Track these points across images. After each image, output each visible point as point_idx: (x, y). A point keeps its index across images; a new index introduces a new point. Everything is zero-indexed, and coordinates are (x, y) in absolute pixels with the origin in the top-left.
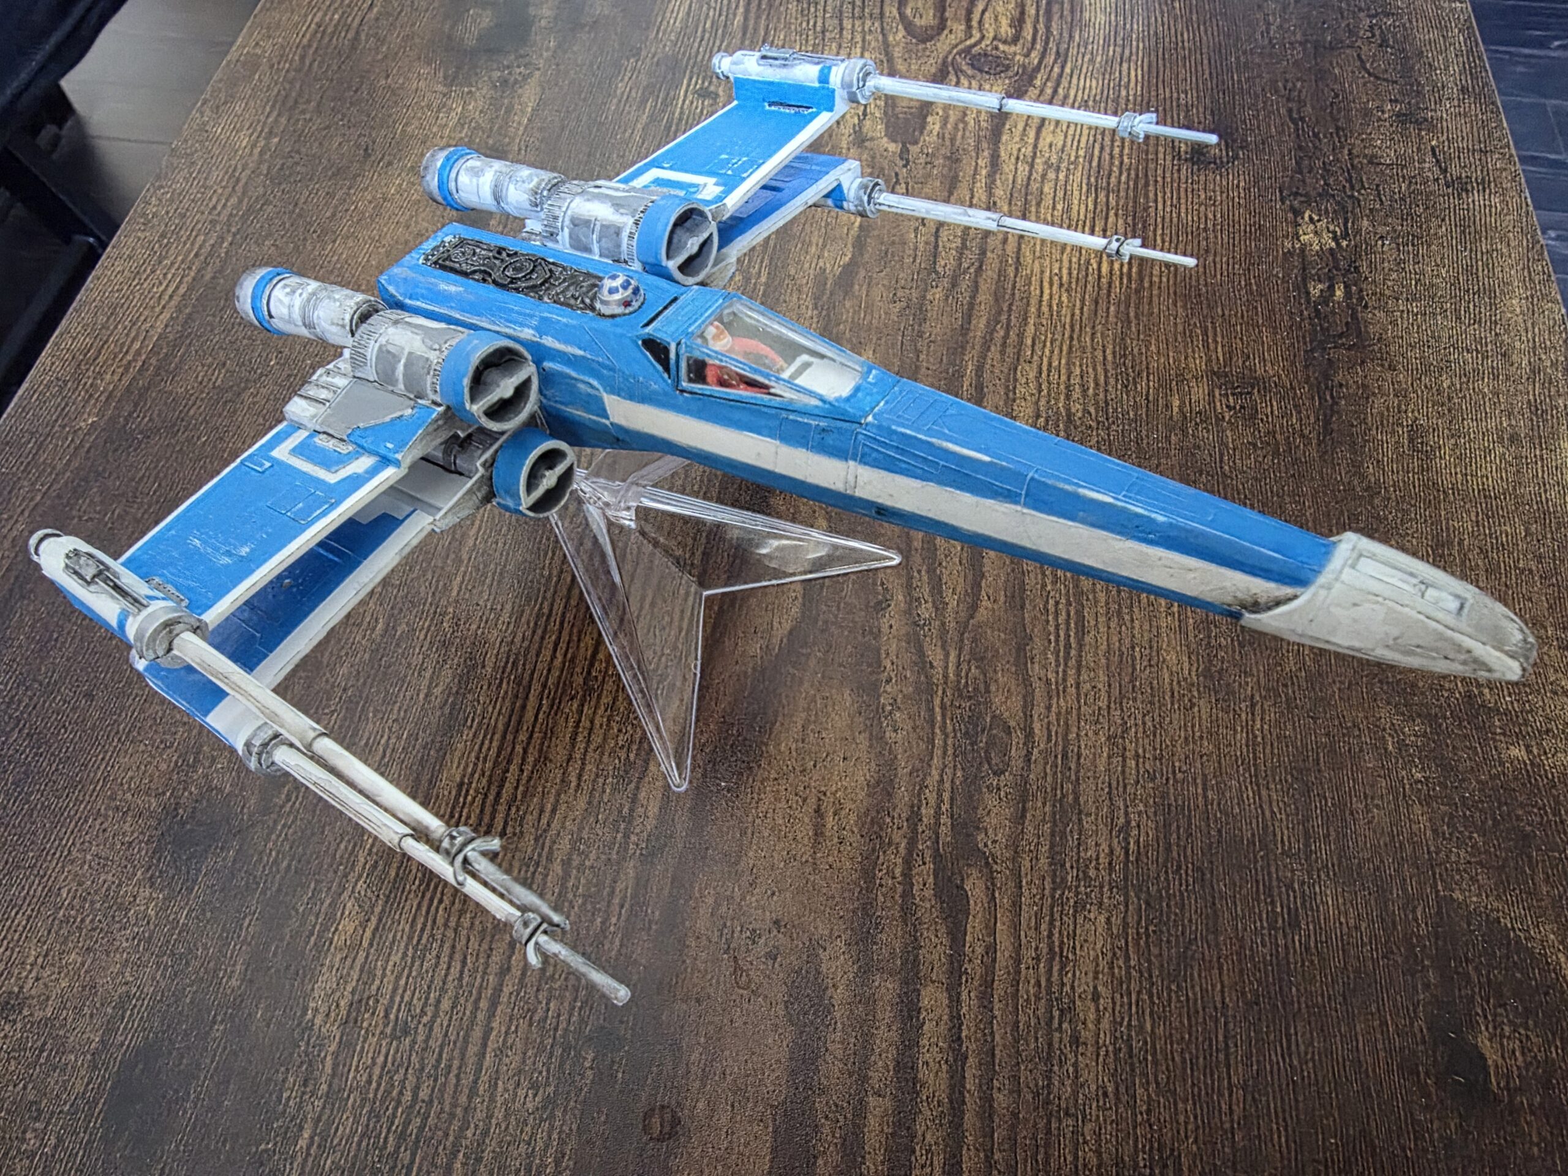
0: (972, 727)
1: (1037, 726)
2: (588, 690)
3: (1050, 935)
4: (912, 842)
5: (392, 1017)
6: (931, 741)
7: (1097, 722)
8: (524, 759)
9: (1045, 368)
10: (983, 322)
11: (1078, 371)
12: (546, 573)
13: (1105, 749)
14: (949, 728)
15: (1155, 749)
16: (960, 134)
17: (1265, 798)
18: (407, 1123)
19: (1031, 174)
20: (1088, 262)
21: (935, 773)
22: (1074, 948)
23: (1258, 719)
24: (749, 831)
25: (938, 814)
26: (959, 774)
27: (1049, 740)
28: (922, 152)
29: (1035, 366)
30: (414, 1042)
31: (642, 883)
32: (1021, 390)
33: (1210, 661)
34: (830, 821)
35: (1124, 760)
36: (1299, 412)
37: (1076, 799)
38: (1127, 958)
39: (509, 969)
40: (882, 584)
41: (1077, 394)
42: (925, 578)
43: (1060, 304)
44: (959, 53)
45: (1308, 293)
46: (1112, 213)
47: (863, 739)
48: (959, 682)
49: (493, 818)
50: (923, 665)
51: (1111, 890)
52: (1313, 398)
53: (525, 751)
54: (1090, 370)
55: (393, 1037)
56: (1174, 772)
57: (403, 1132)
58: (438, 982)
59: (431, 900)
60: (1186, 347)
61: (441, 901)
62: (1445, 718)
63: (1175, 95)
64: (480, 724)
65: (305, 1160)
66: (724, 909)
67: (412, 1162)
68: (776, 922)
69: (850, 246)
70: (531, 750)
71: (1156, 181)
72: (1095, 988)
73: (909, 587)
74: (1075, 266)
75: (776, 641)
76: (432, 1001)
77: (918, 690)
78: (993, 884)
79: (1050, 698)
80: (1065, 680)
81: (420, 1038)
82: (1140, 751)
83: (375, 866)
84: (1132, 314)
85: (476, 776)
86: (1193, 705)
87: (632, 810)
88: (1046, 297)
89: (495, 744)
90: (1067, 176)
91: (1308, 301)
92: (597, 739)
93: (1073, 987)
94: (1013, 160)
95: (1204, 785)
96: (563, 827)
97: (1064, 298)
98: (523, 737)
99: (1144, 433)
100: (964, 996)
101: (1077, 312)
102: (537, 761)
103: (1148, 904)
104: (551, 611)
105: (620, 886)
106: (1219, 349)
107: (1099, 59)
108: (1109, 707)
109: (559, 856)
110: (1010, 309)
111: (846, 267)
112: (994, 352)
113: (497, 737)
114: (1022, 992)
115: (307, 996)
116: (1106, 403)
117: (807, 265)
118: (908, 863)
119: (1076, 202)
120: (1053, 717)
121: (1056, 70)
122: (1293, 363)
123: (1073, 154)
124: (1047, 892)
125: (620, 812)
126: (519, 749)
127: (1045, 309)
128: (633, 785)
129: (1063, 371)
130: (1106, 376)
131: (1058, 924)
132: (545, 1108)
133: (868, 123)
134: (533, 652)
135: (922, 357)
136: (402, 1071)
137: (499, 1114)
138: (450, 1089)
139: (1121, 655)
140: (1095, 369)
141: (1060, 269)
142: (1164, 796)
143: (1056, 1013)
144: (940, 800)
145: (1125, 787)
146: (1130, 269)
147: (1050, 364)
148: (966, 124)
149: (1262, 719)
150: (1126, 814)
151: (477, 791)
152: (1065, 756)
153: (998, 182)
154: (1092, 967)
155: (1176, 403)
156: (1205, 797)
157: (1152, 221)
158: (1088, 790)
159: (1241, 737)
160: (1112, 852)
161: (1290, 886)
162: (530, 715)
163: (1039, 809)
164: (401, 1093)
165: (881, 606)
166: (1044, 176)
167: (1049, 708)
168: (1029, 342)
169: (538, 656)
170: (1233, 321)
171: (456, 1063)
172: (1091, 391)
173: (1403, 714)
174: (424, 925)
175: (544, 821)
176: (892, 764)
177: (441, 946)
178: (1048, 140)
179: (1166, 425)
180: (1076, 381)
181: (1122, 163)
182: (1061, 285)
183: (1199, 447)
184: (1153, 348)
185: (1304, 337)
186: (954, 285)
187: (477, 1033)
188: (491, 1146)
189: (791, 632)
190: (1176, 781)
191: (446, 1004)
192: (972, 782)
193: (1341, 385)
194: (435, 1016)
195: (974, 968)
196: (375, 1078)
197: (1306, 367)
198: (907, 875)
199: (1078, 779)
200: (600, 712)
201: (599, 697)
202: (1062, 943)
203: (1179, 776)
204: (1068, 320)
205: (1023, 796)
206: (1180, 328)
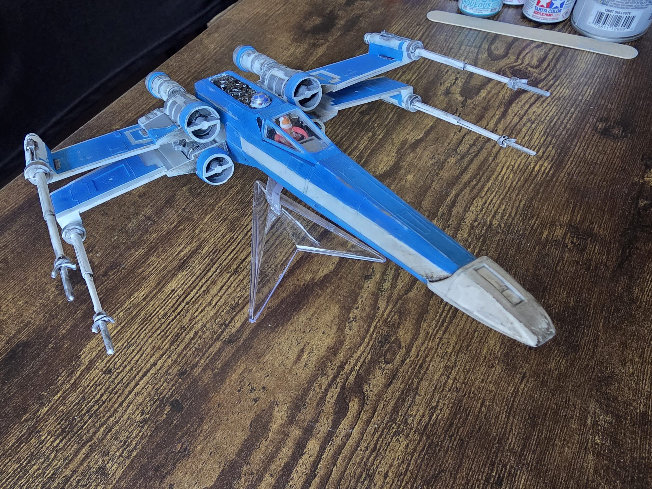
0: (385, 339)
1: (414, 350)
2: (236, 271)
3: (377, 440)
4: (335, 377)
5: (108, 365)
6: (363, 339)
7: (443, 358)
8: (200, 289)
9: (488, 202)
10: (469, 176)
11: (503, 207)
12: (242, 223)
13: (441, 371)
14: (374, 336)
15: (465, 379)
16: (493, 99)
17: (510, 421)
18: (93, 406)
19: (519, 122)
20: (530, 164)
21: (359, 353)
22: (386, 450)
23: (523, 384)
24: (271, 348)
25: (352, 370)
26: (369, 356)
27: (417, 356)
28: (473, 103)
29: (484, 200)
30: (110, 377)
31: (220, 351)
32: (472, 208)
33: (511, 350)
34: (305, 356)
35: (448, 379)
36: (608, 254)
37: (417, 388)
38: (408, 465)
39: (156, 364)
40: (373, 268)
41: (498, 217)
42: (393, 272)
43: (508, 178)
44: (508, 68)
45: (638, 203)
46: (551, 146)
47: (335, 328)
48: (387, 319)
49: (178, 306)
50: (375, 307)
51: (415, 432)
52: (619, 250)
53: (202, 286)
54: (510, 209)
55: (105, 373)
56: (470, 393)
57: (90, 409)
58: (129, 359)
59: (142, 328)
60: (562, 211)
61: (145, 330)
62: (626, 419)
63: (606, 104)
64: (191, 270)
65: (54, 404)
66: (247, 374)
67: (88, 421)
68: (264, 388)
69: (423, 132)
70: (204, 286)
71: (580, 138)
72: (388, 471)
73: (384, 273)
74: (522, 164)
75: (317, 278)
76: (124, 365)
77: (368, 316)
78: (362, 409)
79: (426, 340)
80: (436, 334)
81: (113, 377)
82: (458, 378)
83: (129, 309)
84: (541, 191)
85: (180, 289)
86: (493, 366)
87: (230, 322)
88: (503, 173)
89: (193, 279)
90: (536, 127)
91: (636, 208)
92: (230, 291)
93: (377, 467)
94: (513, 114)
95: (482, 404)
96: (202, 319)
97: (511, 176)
98: (203, 281)
99: (524, 242)
100: (327, 450)
101: (515, 183)
102: (204, 291)
103: (429, 446)
104: (237, 238)
105: (211, 349)
106: (579, 216)
107: (574, 82)
108: (451, 353)
109: (194, 330)
110: (483, 174)
111: (417, 140)
112: (467, 190)
113: (195, 277)
114: (353, 459)
115: (85, 346)
116: (511, 224)
117: (401, 136)
118: (330, 385)
119: (535, 138)
120: (423, 348)
121: (551, 82)
122: (615, 232)
123: (544, 118)
124: (384, 421)
125: (225, 321)
126: (200, 284)
127: (500, 178)
128: (234, 313)
129: (496, 205)
130: (516, 213)
131: (383, 437)
132: (142, 422)
133: (454, 87)
134: (223, 250)
135: (434, 183)
136: (101, 386)
137: (125, 417)
138: (113, 400)
139: (468, 333)
140: (512, 209)
141: (515, 164)
142: (461, 401)
143: (364, 475)
144: (356, 364)
145: (443, 390)
146: (549, 171)
147: (491, 201)
148: (498, 95)
149: (525, 385)
150: (438, 402)
151: (178, 295)
152: (421, 366)
153: (502, 122)
154: (390, 462)
155: (546, 233)
156: (480, 409)
157: (570, 153)
158: (424, 384)
159: (511, 389)
160: (423, 416)
161: (505, 466)
162: (210, 274)
163: (398, 384)
164: (96, 394)
165: (367, 277)
166: (524, 124)
167: (423, 344)
168: (486, 190)
169: (224, 253)
170: (592, 206)
171: (120, 392)
172: (506, 217)
173: (603, 409)
174: (135, 336)
175: (196, 314)
176: (341, 342)
177: (137, 346)
178: (534, 110)
179: (536, 241)
180: (500, 211)
181: (565, 126)
182: (512, 170)
183: (549, 255)
184: (545, 207)
185: (626, 222)
186: (463, 158)
187: (133, 384)
188: (117, 428)
189: (325, 276)
190: (469, 397)
191: (128, 368)
192: (373, 363)
193: (637, 248)
194: (122, 371)
195: (337, 441)
196: (91, 385)
197: (622, 236)
198: (327, 391)
199: (422, 379)
200: (237, 281)
201: (239, 275)
202: (381, 446)
203: (472, 395)
204: (509, 185)
205: (393, 376)
206: (563, 202)
